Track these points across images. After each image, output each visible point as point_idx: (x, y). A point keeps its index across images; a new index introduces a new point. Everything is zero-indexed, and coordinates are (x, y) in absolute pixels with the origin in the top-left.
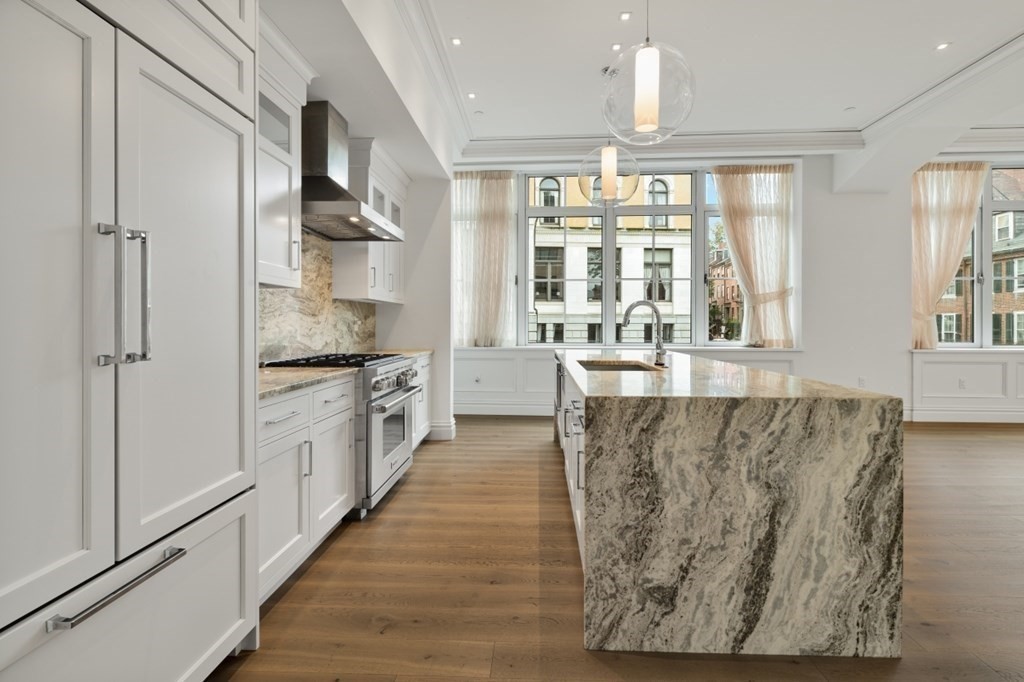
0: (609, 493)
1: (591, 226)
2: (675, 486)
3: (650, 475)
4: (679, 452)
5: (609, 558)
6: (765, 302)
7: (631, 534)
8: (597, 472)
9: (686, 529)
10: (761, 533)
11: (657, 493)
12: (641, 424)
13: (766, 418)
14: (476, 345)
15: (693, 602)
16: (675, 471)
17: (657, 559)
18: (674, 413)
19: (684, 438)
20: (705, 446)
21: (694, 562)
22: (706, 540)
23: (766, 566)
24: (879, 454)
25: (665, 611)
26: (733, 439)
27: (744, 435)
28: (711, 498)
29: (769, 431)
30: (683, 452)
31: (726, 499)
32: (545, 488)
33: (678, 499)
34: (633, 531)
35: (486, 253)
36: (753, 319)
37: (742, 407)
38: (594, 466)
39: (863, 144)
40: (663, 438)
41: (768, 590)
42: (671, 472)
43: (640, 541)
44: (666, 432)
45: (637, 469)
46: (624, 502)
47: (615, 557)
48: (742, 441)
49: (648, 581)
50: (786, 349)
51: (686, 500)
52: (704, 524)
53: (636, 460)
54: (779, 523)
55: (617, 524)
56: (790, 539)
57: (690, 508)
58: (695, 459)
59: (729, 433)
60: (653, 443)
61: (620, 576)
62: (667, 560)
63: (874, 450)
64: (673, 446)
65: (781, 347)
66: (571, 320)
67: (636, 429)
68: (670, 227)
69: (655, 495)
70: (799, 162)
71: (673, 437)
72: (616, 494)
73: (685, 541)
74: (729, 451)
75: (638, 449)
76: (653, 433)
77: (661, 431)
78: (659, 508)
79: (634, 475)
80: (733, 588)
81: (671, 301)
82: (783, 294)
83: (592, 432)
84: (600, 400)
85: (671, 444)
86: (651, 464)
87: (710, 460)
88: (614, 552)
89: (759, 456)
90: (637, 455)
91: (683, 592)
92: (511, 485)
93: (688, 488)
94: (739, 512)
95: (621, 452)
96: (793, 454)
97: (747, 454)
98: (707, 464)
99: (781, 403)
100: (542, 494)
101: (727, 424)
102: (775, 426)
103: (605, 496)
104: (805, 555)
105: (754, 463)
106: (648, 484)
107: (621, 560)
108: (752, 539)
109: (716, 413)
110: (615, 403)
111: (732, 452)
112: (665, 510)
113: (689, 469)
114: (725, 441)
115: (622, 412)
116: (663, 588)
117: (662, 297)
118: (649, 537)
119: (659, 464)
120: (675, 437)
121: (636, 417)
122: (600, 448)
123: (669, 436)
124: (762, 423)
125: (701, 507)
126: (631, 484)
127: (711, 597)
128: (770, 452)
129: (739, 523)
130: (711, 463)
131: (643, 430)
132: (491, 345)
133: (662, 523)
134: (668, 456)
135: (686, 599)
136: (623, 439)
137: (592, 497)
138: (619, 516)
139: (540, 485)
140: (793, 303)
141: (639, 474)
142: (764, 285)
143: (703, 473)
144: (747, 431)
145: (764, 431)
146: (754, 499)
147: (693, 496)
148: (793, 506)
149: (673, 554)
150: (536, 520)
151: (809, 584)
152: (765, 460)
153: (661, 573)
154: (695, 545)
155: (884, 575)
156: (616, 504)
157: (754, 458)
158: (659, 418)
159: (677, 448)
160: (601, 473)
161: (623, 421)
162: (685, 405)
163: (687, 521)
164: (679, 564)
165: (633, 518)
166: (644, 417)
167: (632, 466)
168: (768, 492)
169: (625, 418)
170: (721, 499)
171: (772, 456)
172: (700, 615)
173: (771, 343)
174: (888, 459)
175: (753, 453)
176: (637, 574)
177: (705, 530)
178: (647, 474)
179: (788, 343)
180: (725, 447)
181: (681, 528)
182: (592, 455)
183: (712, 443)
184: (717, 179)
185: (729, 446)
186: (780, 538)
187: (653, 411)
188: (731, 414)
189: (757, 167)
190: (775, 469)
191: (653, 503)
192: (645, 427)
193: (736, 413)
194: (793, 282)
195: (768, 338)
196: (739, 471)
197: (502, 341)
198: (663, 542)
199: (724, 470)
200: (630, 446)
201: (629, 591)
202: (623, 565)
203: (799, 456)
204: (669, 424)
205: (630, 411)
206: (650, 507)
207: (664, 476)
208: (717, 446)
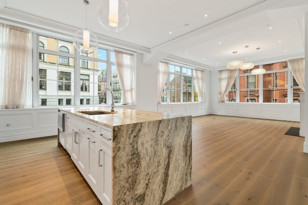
0: (123, 165)
1: (59, 63)
2: (145, 155)
3: (137, 153)
4: (146, 142)
5: (123, 193)
6: (127, 92)
7: (131, 179)
8: (118, 158)
9: (148, 169)
10: (166, 163)
11: (139, 159)
12: (134, 134)
13: (168, 125)
14: (6, 108)
15: (150, 194)
16: (144, 149)
17: (139, 185)
18: (144, 128)
19: (147, 136)
20: (153, 138)
21: (150, 181)
22: (153, 171)
23: (168, 173)
24: (188, 131)
25: (142, 203)
26: (160, 134)
27: (163, 132)
28: (154, 156)
29: (168, 129)
30: (147, 141)
31: (158, 155)
32: (61, 168)
33: (146, 159)
34: (131, 178)
35: (14, 65)
36: (124, 97)
37: (162, 123)
38: (117, 156)
39: (150, 52)
40: (141, 138)
41: (168, 180)
42: (143, 150)
43: (134, 181)
44: (142, 135)
45: (133, 152)
46: (128, 167)
47: (125, 191)
48: (162, 134)
49: (136, 195)
50: (132, 105)
51: (148, 159)
52: (153, 166)
53: (132, 149)
54: (170, 157)
55: (126, 177)
56: (172, 161)
57: (149, 161)
58: (150, 143)
59: (159, 132)
60: (138, 141)
61: (127, 198)
62: (142, 184)
63: (187, 130)
64: (144, 140)
65: (131, 105)
66: (50, 97)
67: (132, 136)
68: (89, 68)
69: (139, 160)
70: (135, 54)
71: (144, 137)
72: (125, 165)
73: (148, 174)
74: (159, 138)
75: (133, 144)
76: (138, 137)
77: (140, 135)
78: (140, 165)
79: (132, 155)
80: (160, 184)
81: (89, 91)
82: (131, 90)
83: (116, 141)
84: (119, 127)
85: (143, 140)
86: (137, 149)
87: (154, 142)
88: (125, 189)
89: (166, 138)
90: (133, 147)
91: (147, 193)
92: (42, 172)
93: (148, 154)
94: (161, 158)
95: (127, 147)
96: (173, 135)
97: (163, 138)
98: (154, 144)
99: (171, 120)
100: (61, 171)
101: (158, 129)
102: (169, 128)
103: (121, 168)
104: (175, 165)
105: (165, 140)
106: (136, 157)
107: (127, 191)
108: (164, 165)
109: (156, 126)
110: (125, 127)
111: (160, 138)
112: (141, 165)
113: (149, 147)
114: (158, 135)
115: (128, 130)
116: (141, 195)
117: (86, 90)
118: (137, 177)
119: (140, 148)
120: (145, 137)
121: (132, 131)
122: (119, 147)
123: (143, 137)
124: (167, 127)
125: (152, 160)
126: (131, 159)
127: (154, 190)
128: (168, 136)
129: (161, 162)
130: (154, 143)
131: (135, 136)
132: (17, 108)
133: (141, 171)
134: (143, 144)
135: (148, 195)
136: (128, 142)
137: (116, 170)
138: (127, 173)
139: (58, 168)
140: (134, 92)
141: (133, 154)
142: (127, 87)
143: (152, 147)
144: (163, 130)
145: (167, 129)
146: (165, 152)
147: (150, 157)
148: (173, 151)
149: (144, 180)
150: (63, 185)
151: (176, 173)
152: (167, 139)
153: (141, 189)
154: (150, 174)
155: (189, 164)
156: (125, 169)
157: (165, 139)
158: (140, 130)
159: (145, 141)
160: (119, 158)
161: (128, 134)
162: (147, 124)
163: (148, 167)
164: (146, 183)
165: (131, 173)
166: (135, 131)
167: (131, 152)
168: (168, 149)
169: (129, 133)
170: (157, 155)
171: (169, 137)
172: (152, 198)
173: (129, 103)
174: (190, 132)
175: (164, 137)
176: (133, 194)
177: (153, 167)
178: (136, 153)
179: (133, 103)
180: (158, 137)
181: (146, 170)
182: (116, 151)
183: (155, 136)
184: (114, 54)
185: (159, 136)
186: (170, 162)
187: (138, 128)
188: (159, 125)
189: (125, 53)
190: (169, 141)
191: (138, 164)
192: (135, 135)
193: (161, 125)
194: (134, 86)
195: (128, 102)
196: (161, 144)
197: (23, 106)
198: (141, 178)
199: (158, 145)
200: (130, 144)
201: (130, 202)
202: (128, 193)
203: (174, 136)
204: (143, 132)
205: (130, 130)
206: (137, 166)
207: (141, 152)
208: (156, 137)
